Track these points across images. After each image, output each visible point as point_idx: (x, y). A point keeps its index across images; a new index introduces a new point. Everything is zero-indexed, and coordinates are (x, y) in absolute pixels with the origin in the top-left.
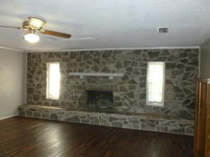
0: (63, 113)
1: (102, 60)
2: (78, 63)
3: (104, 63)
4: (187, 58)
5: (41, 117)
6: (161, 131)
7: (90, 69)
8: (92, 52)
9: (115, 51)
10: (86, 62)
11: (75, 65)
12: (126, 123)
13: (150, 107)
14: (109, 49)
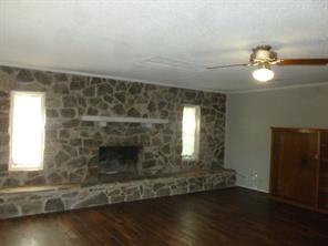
0: (76, 193)
1: (129, 97)
2: (88, 98)
3: (131, 102)
4: (218, 104)
5: (20, 214)
6: (208, 188)
7: (109, 110)
8: (113, 82)
9: (148, 85)
10: (102, 97)
11: (82, 101)
12: (174, 187)
13: (186, 162)
14: (140, 81)
